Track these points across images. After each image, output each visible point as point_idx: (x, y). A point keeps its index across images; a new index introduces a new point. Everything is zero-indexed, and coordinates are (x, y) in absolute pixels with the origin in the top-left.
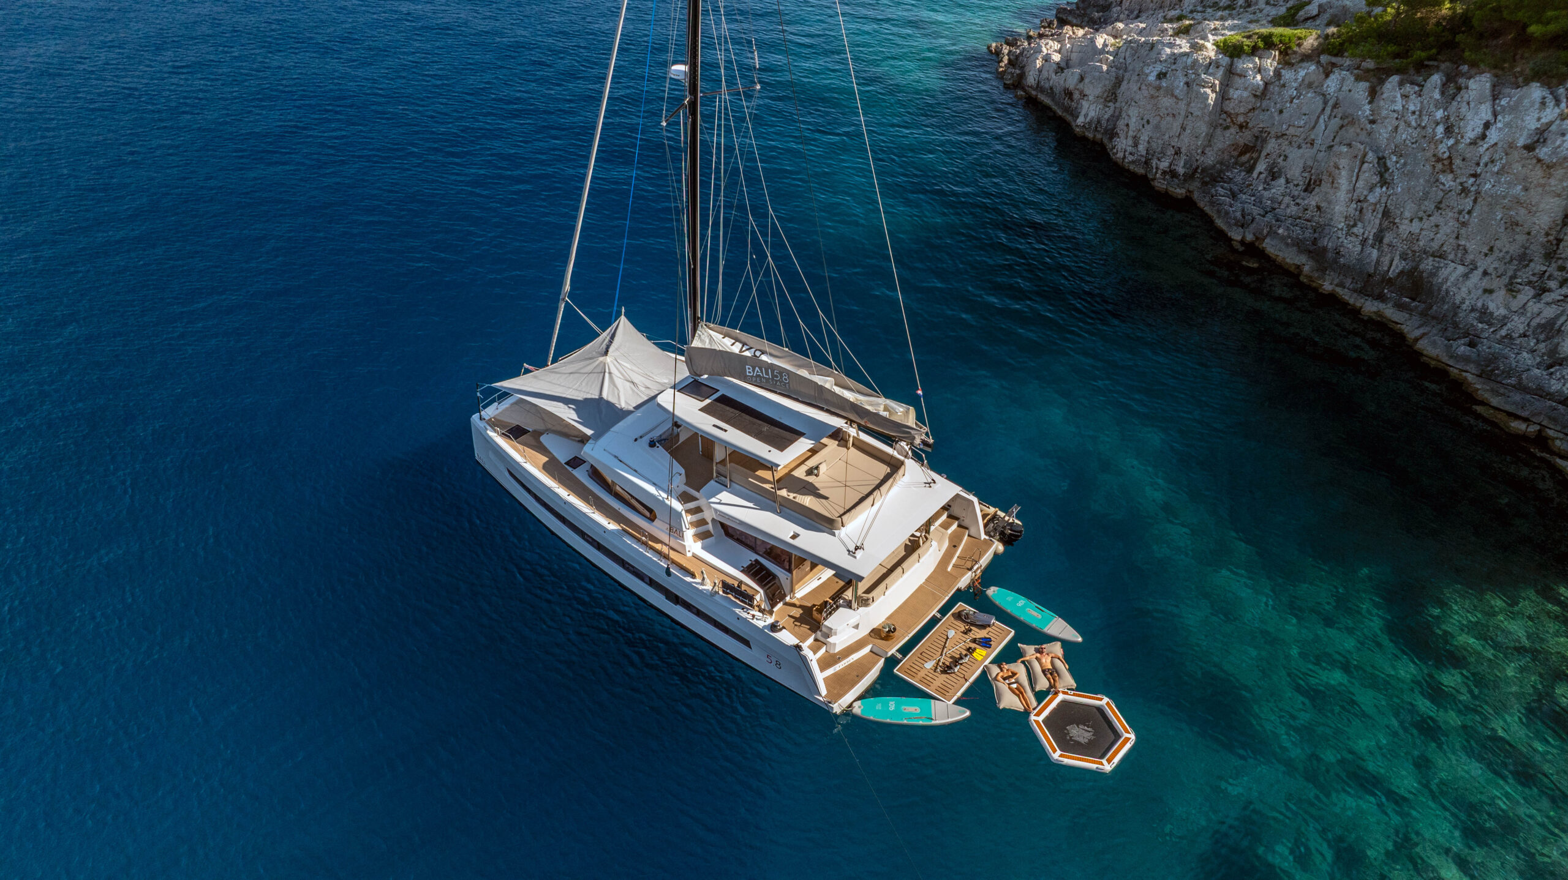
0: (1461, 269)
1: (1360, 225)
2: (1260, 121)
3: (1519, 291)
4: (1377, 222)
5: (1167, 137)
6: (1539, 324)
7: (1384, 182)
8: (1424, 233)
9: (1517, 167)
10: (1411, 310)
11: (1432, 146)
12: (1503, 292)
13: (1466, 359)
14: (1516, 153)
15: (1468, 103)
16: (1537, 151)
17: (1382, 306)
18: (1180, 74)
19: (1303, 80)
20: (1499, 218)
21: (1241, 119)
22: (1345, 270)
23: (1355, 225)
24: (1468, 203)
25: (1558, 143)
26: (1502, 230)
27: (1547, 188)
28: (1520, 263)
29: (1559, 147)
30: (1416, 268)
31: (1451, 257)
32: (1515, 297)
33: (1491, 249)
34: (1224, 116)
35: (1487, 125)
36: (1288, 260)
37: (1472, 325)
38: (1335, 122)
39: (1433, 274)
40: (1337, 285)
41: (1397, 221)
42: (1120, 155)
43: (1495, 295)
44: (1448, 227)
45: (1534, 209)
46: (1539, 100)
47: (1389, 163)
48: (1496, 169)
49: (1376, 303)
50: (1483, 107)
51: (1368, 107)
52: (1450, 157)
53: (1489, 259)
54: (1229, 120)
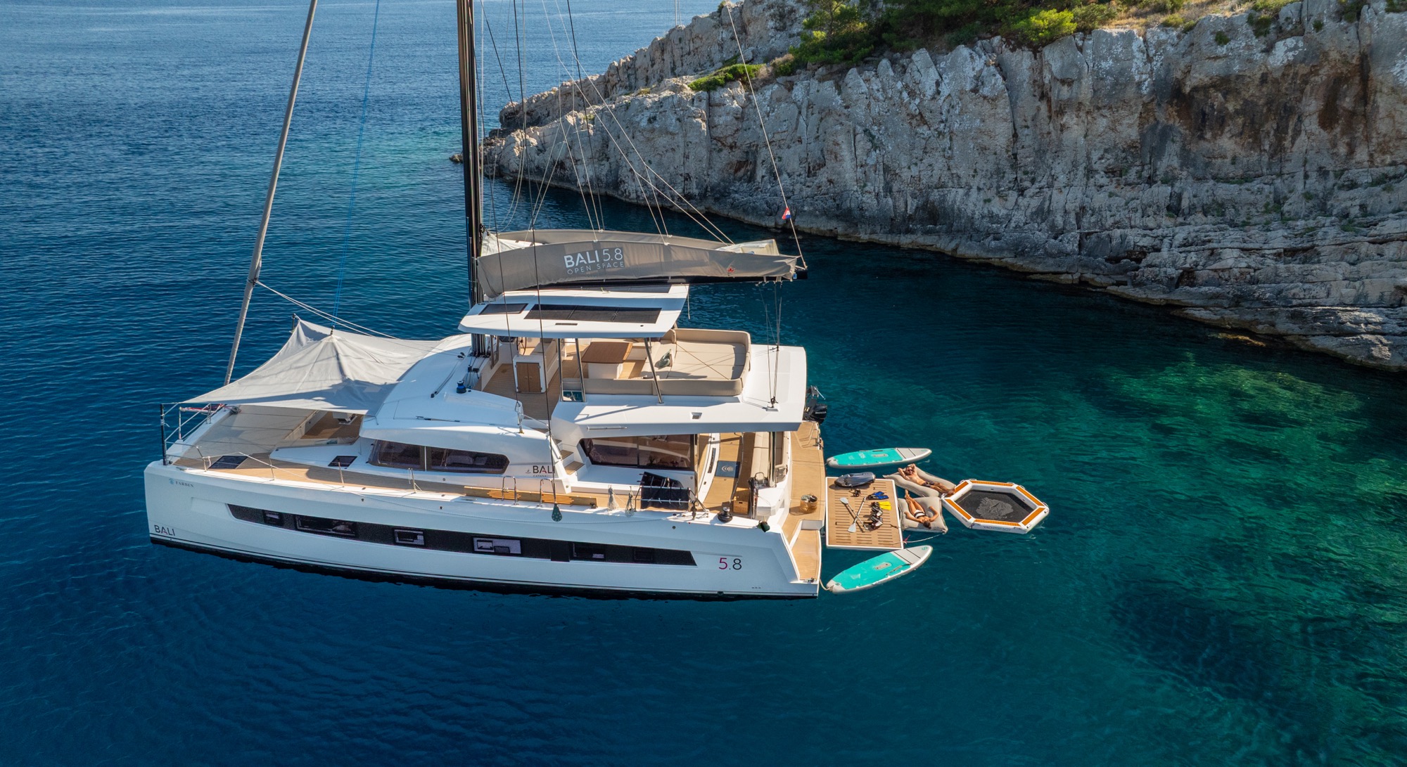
0: (961, 191)
1: (869, 184)
2: (745, 139)
3: (1006, 196)
4: (882, 177)
5: (672, 169)
6: (1032, 213)
7: (875, 147)
8: (922, 173)
9: (971, 107)
10: (937, 232)
11: (903, 108)
12: (997, 199)
13: (1001, 250)
14: (967, 96)
15: (918, 71)
16: (981, 91)
17: (913, 237)
18: (669, 113)
19: (771, 98)
20: (972, 147)
21: (730, 140)
22: (872, 220)
23: (865, 185)
24: (946, 142)
25: (993, 82)
26: (977, 154)
27: (997, 116)
28: (998, 177)
29: (995, 84)
30: (927, 201)
31: (950, 184)
32: (1006, 200)
33: (975, 171)
34: (714, 142)
35: (938, 84)
36: (822, 228)
37: (989, 227)
38: (814, 119)
39: (943, 200)
40: (871, 234)
41: (897, 171)
42: (633, 195)
43: (993, 202)
44: (940, 164)
45: (993, 134)
46: (968, 56)
47: (873, 133)
48: (957, 112)
49: (909, 236)
50: (931, 70)
51: (838, 98)
52: (920, 113)
53: (977, 178)
54: (720, 144)
